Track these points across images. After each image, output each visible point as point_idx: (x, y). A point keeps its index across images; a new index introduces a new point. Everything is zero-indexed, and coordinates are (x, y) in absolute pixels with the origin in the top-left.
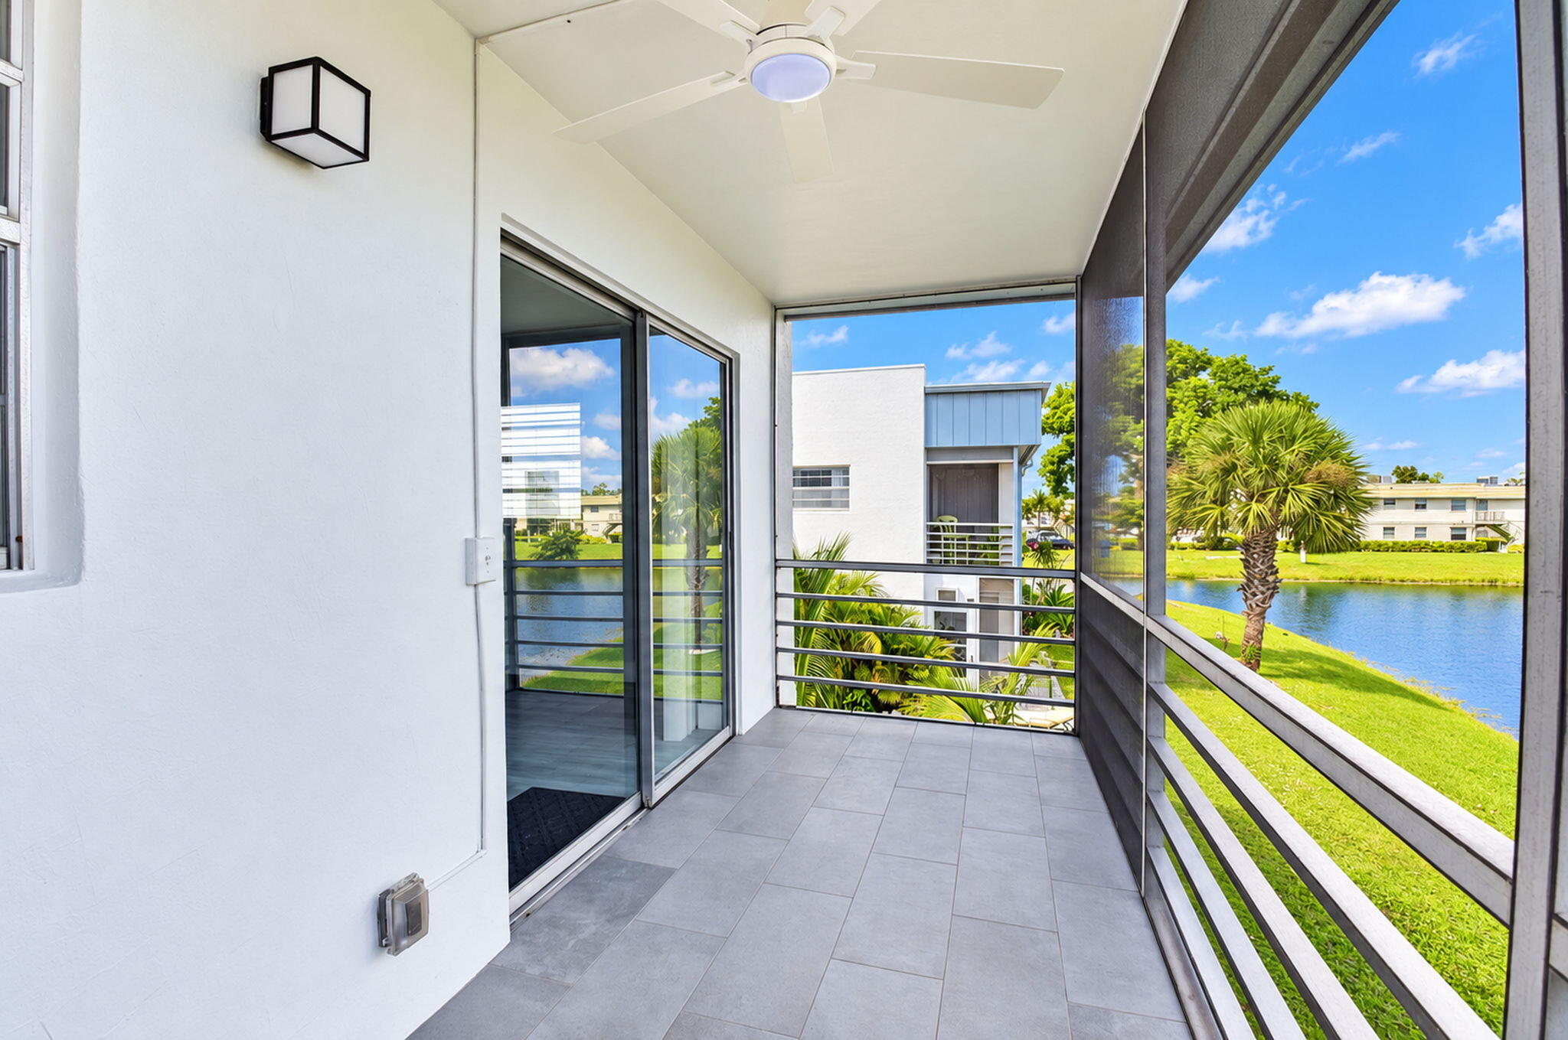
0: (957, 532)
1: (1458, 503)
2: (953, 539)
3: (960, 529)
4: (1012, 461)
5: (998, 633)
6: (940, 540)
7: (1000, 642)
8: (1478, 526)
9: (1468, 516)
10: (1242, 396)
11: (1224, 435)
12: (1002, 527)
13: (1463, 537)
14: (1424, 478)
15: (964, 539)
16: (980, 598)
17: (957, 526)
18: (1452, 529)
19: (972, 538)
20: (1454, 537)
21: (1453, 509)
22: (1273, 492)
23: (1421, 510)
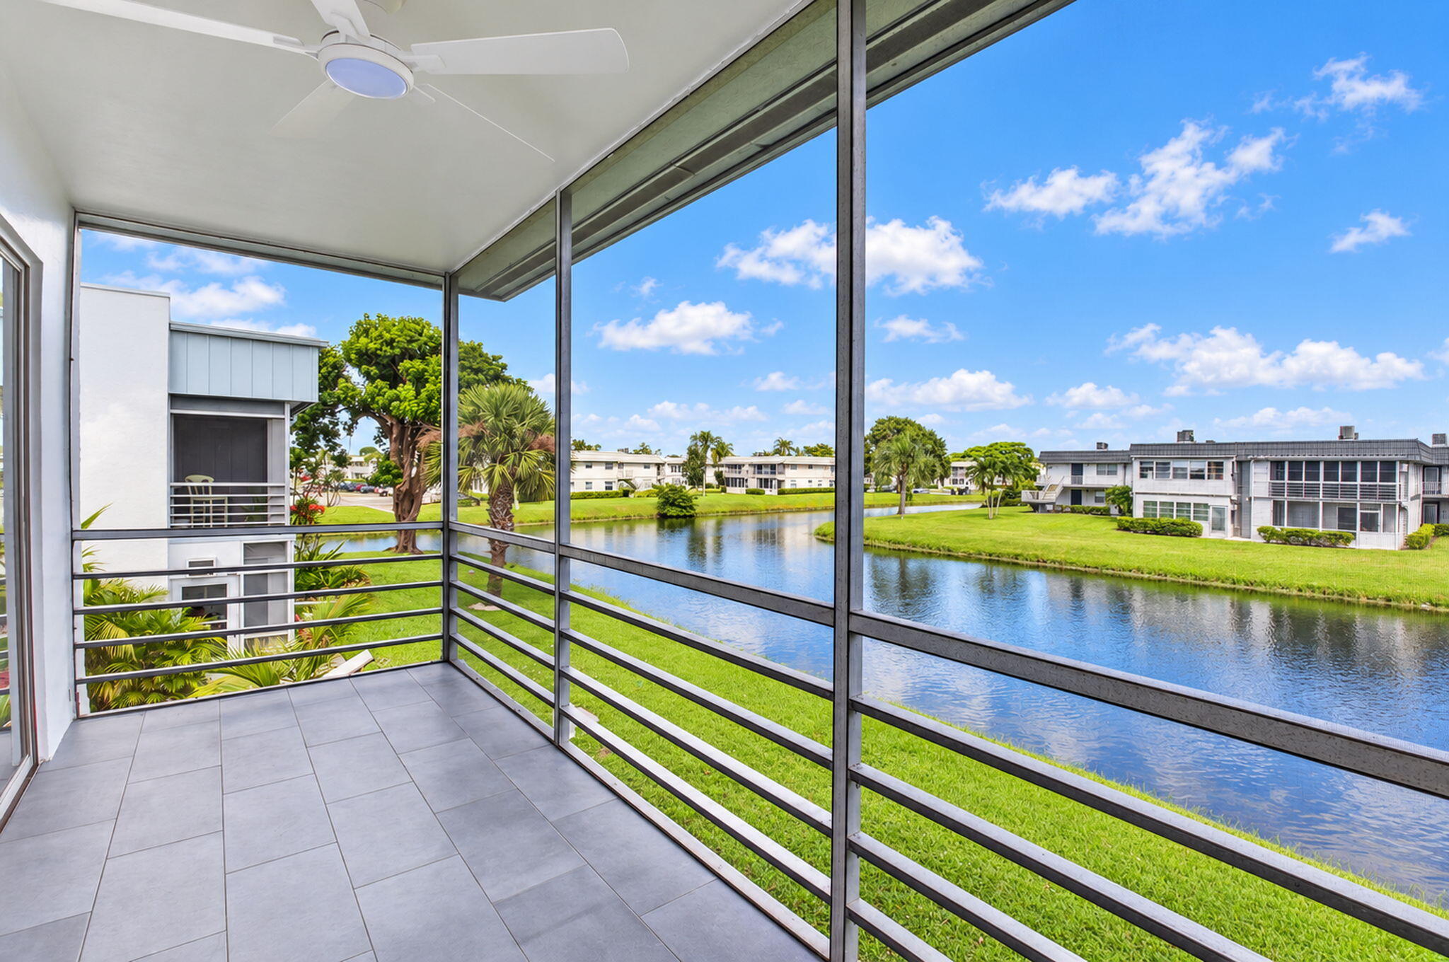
0: (213, 493)
1: (609, 465)
2: (208, 502)
3: (216, 490)
4: (282, 417)
5: (267, 593)
6: (189, 503)
7: (269, 602)
8: (619, 480)
9: (615, 473)
11: (473, 408)
12: (271, 487)
13: (611, 488)
14: (589, 448)
15: (223, 502)
16: (245, 560)
17: (212, 487)
18: (606, 483)
19: (230, 500)
20: (607, 488)
21: (606, 468)
22: (512, 457)
23: (589, 469)
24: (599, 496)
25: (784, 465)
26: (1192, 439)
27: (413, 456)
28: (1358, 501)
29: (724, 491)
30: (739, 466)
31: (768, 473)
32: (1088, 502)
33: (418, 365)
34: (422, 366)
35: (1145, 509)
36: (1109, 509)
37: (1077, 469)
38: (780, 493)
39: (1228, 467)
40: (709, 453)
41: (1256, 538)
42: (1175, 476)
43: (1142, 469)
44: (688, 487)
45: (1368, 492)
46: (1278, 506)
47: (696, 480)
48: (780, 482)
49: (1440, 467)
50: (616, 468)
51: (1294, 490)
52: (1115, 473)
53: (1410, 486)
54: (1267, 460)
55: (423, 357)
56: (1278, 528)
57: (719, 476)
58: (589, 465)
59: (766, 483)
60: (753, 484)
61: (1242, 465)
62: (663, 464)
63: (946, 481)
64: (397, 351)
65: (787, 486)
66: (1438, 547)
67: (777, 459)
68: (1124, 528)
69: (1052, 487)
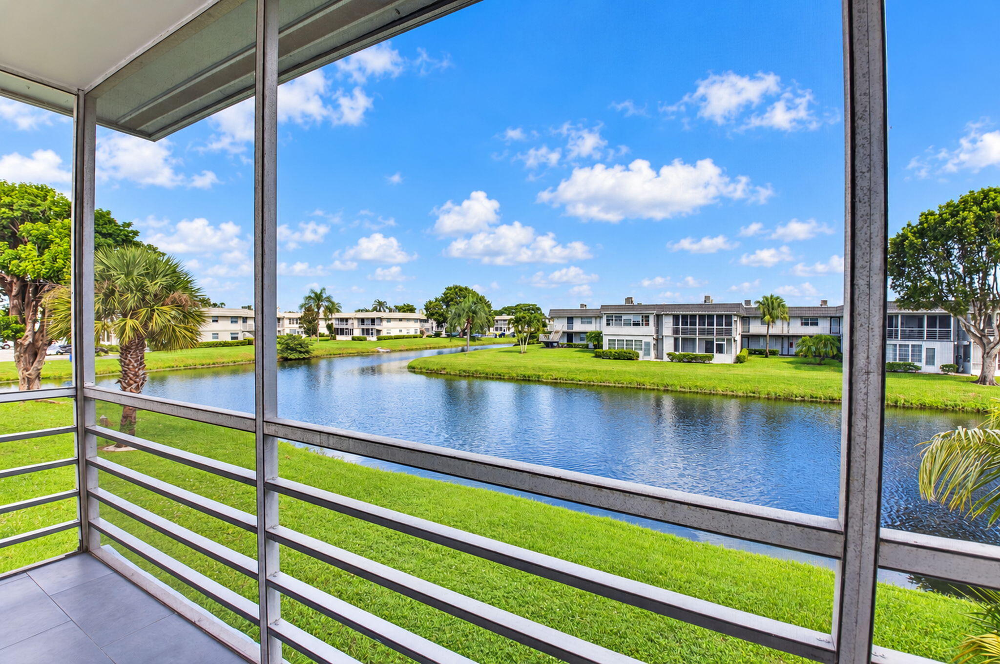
1: (234, 319)
8: (243, 331)
9: (239, 326)
10: (110, 241)
11: (102, 267)
13: (237, 338)
14: (215, 305)
18: (232, 334)
20: (233, 338)
21: (232, 322)
22: (143, 312)
23: (215, 323)
24: (225, 345)
25: (381, 319)
26: (632, 302)
27: (35, 312)
28: (715, 337)
29: (334, 339)
30: (347, 320)
31: (369, 325)
32: (576, 341)
33: (41, 227)
34: (47, 228)
35: (609, 344)
36: (588, 345)
37: (570, 320)
38: (379, 339)
39: (652, 320)
40: (322, 309)
41: (666, 358)
42: (625, 324)
43: (608, 320)
44: (304, 336)
45: (720, 332)
46: (676, 340)
47: (312, 331)
48: (378, 331)
49: (749, 317)
50: (240, 322)
51: (684, 332)
52: (591, 323)
53: (738, 329)
54: (671, 314)
55: (47, 221)
56: (677, 353)
57: (329, 327)
58: (216, 319)
59: (367, 332)
60: (357, 333)
61: (659, 317)
62: (283, 318)
63: (491, 329)
64: (18, 214)
65: (384, 334)
66: (750, 360)
67: (375, 315)
68: (597, 356)
69: (557, 332)
